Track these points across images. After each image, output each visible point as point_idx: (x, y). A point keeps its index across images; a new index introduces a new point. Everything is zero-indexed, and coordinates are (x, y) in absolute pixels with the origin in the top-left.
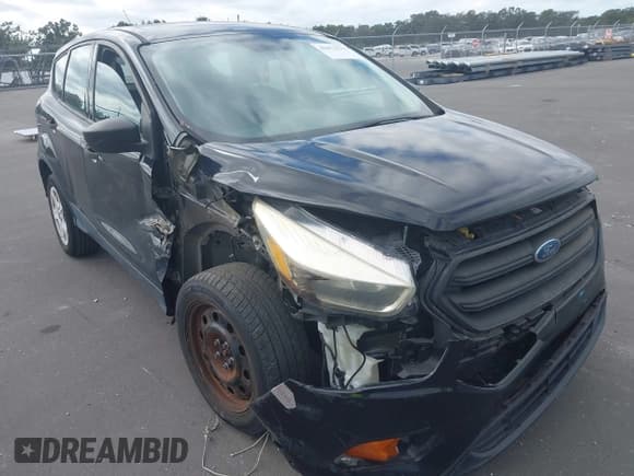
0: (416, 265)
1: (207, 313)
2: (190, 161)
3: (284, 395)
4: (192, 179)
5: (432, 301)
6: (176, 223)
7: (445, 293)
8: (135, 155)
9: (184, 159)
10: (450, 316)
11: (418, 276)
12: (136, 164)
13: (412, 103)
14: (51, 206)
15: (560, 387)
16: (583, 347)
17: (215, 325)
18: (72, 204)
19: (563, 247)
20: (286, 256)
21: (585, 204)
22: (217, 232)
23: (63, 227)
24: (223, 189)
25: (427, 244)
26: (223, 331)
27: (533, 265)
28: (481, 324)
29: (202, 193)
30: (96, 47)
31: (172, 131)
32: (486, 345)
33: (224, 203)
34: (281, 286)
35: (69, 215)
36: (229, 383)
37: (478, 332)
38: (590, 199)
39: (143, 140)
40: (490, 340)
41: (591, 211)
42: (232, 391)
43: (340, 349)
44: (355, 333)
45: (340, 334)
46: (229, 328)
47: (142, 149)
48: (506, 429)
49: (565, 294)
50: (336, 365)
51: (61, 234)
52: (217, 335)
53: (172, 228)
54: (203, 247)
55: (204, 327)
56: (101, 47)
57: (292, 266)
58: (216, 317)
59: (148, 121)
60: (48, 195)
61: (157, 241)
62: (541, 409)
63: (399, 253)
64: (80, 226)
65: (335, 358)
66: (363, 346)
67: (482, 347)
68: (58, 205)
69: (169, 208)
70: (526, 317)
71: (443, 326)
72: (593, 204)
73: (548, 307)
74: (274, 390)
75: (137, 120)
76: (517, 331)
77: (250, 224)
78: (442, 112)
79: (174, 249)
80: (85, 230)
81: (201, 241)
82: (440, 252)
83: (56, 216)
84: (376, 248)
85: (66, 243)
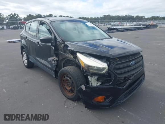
0: (108, 64)
1: (65, 76)
2: (63, 45)
3: (83, 87)
4: (63, 49)
5: (111, 71)
6: (58, 58)
7: (113, 70)
8: (50, 44)
9: (61, 45)
10: (114, 74)
11: (109, 66)
12: (50, 47)
14: (23, 56)
15: (135, 92)
16: (140, 84)
17: (67, 78)
18: (29, 56)
19: (136, 63)
20: (84, 63)
22: (67, 60)
23: (26, 61)
24: (70, 51)
25: (110, 61)
26: (69, 79)
27: (130, 66)
28: (120, 76)
29: (65, 52)
30: (39, 22)
31: (59, 39)
32: (121, 80)
33: (70, 54)
34: (82, 69)
35: (28, 58)
36: (69, 90)
37: (120, 78)
38: (141, 55)
39: (52, 41)
40: (122, 80)
41: (142, 57)
42: (69, 92)
43: (93, 81)
44: (96, 77)
45: (93, 78)
46: (70, 78)
47: (52, 43)
48: (125, 98)
49: (136, 73)
50: (92, 85)
51: (25, 63)
52: (67, 80)
53: (57, 59)
54: (63, 63)
55: (64, 79)
56: (41, 22)
57: (85, 64)
58: (67, 76)
59: (53, 37)
60: (22, 54)
61: (53, 62)
62: (131, 95)
63: (105, 62)
64: (31, 60)
65: (92, 83)
66: (98, 80)
67: (120, 81)
68: (25, 56)
69: (57, 55)
70: (129, 76)
71: (113, 76)
72: (142, 56)
73: (133, 75)
74: (81, 86)
75: (51, 37)
76: (127, 79)
77: (76, 57)
78: (112, 38)
79: (57, 64)
80: (32, 61)
81: (63, 62)
82: (113, 62)
83: (24, 59)
84: (101, 61)
85: (26, 65)
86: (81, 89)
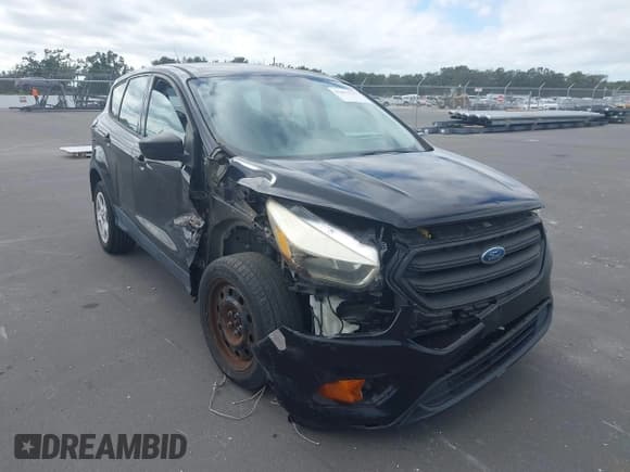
0: (382, 252)
1: (225, 290)
2: (221, 170)
3: (278, 339)
4: (222, 184)
5: (393, 279)
6: (206, 220)
7: (405, 276)
8: (177, 164)
9: (217, 169)
10: (408, 294)
11: (384, 260)
12: (178, 171)
13: (408, 140)
14: (96, 208)
15: (500, 372)
17: (230, 299)
18: (116, 207)
19: (509, 256)
20: (288, 240)
21: (531, 224)
22: (238, 228)
23: (106, 226)
24: (246, 193)
25: (394, 238)
26: (236, 303)
27: (479, 265)
28: (435, 304)
29: (229, 196)
30: (152, 78)
31: (209, 147)
32: (437, 322)
33: (245, 203)
34: (283, 266)
35: (112, 217)
36: (237, 347)
37: (431, 310)
38: (536, 221)
39: (185, 152)
40: (440, 318)
41: (538, 232)
42: (237, 354)
43: (325, 319)
44: (336, 303)
45: (325, 306)
46: (241, 301)
47: (184, 160)
48: (451, 392)
49: (509, 293)
50: (321, 331)
51: (102, 233)
52: (230, 307)
53: (202, 223)
54: (225, 241)
55: (221, 302)
56: (156, 79)
57: (292, 247)
58: (231, 292)
59: (191, 137)
60: (94, 199)
61: (188, 235)
62: (483, 382)
63: (373, 243)
64: (120, 225)
65: (321, 326)
66: (341, 313)
67: (434, 322)
68: (103, 208)
69: (202, 208)
70: (473, 304)
71: (402, 301)
72: (539, 226)
73: (493, 301)
74: (271, 336)
75: (182, 136)
76: (464, 316)
77: (264, 219)
78: (432, 150)
79: (202, 240)
80: (124, 228)
81: (224, 236)
82: (405, 245)
83: (99, 218)
84: (355, 238)
85: (105, 240)
86: (270, 345)
